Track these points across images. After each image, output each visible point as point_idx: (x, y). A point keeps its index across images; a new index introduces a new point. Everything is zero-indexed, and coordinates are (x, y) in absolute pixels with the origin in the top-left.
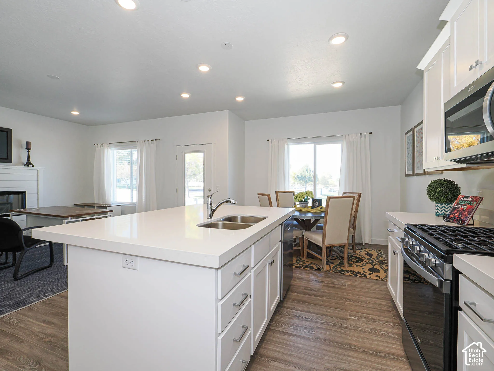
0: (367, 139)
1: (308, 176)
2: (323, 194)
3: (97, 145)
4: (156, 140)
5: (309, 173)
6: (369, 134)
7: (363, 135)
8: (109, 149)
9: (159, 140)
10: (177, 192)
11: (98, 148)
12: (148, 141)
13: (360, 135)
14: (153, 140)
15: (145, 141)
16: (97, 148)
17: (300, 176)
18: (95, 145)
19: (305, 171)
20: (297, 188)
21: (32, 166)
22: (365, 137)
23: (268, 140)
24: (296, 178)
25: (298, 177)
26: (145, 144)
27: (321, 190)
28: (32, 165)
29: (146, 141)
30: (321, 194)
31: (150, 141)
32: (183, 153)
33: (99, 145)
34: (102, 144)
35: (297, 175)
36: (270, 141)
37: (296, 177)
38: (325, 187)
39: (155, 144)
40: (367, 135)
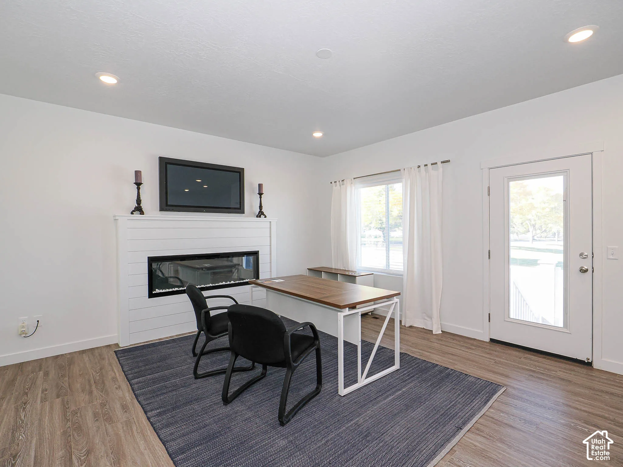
3: (335, 182)
4: (443, 162)
8: (353, 188)
9: (448, 161)
10: (489, 256)
11: (336, 188)
12: (426, 165)
14: (436, 163)
15: (419, 167)
16: (334, 187)
18: (331, 183)
21: (265, 217)
26: (419, 171)
28: (265, 215)
29: (422, 167)
31: (429, 165)
33: (338, 182)
34: (342, 181)
39: (441, 170)
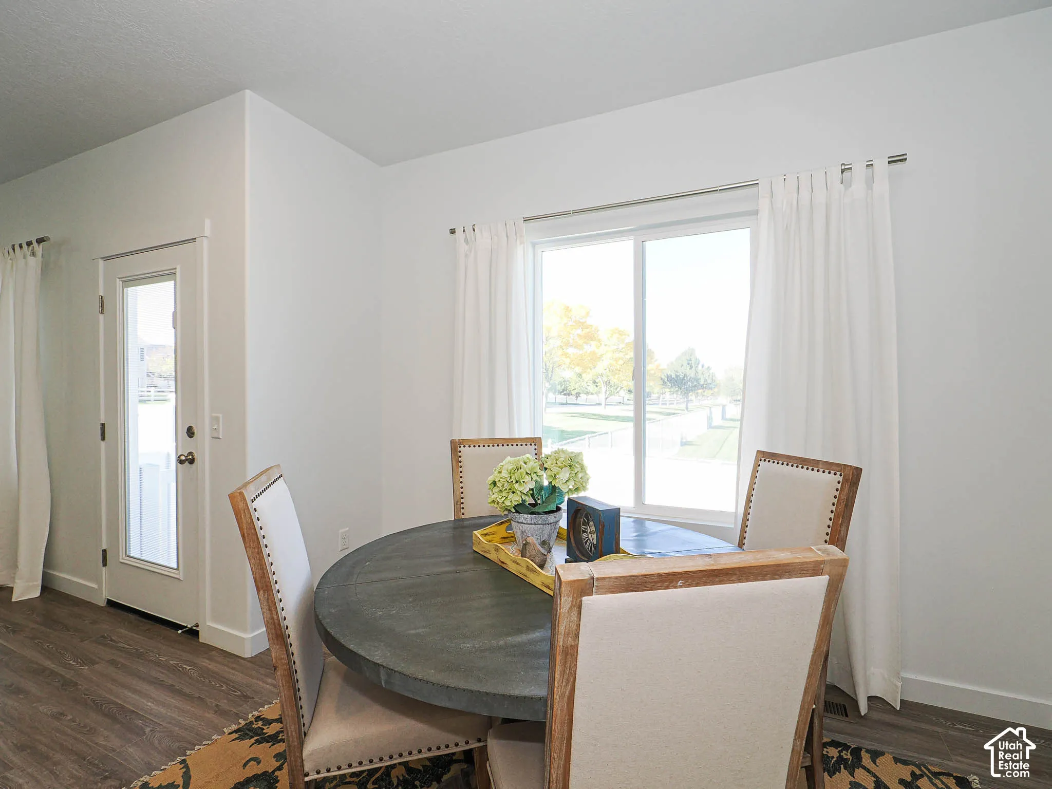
0: (882, 186)
1: (692, 375)
2: (728, 416)
4: (38, 241)
5: (694, 368)
6: (890, 162)
7: (859, 170)
9: (45, 240)
12: (21, 246)
13: (843, 171)
14: (31, 243)
15: (14, 248)
17: (674, 376)
19: (685, 364)
20: (670, 404)
22: (870, 182)
23: (453, 231)
24: (663, 381)
25: (669, 378)
26: (16, 258)
27: (724, 407)
29: (17, 248)
30: (724, 418)
31: (25, 245)
32: (119, 283)
35: (667, 375)
36: (459, 231)
37: (663, 377)
38: (734, 401)
39: (39, 256)
40: (881, 165)
